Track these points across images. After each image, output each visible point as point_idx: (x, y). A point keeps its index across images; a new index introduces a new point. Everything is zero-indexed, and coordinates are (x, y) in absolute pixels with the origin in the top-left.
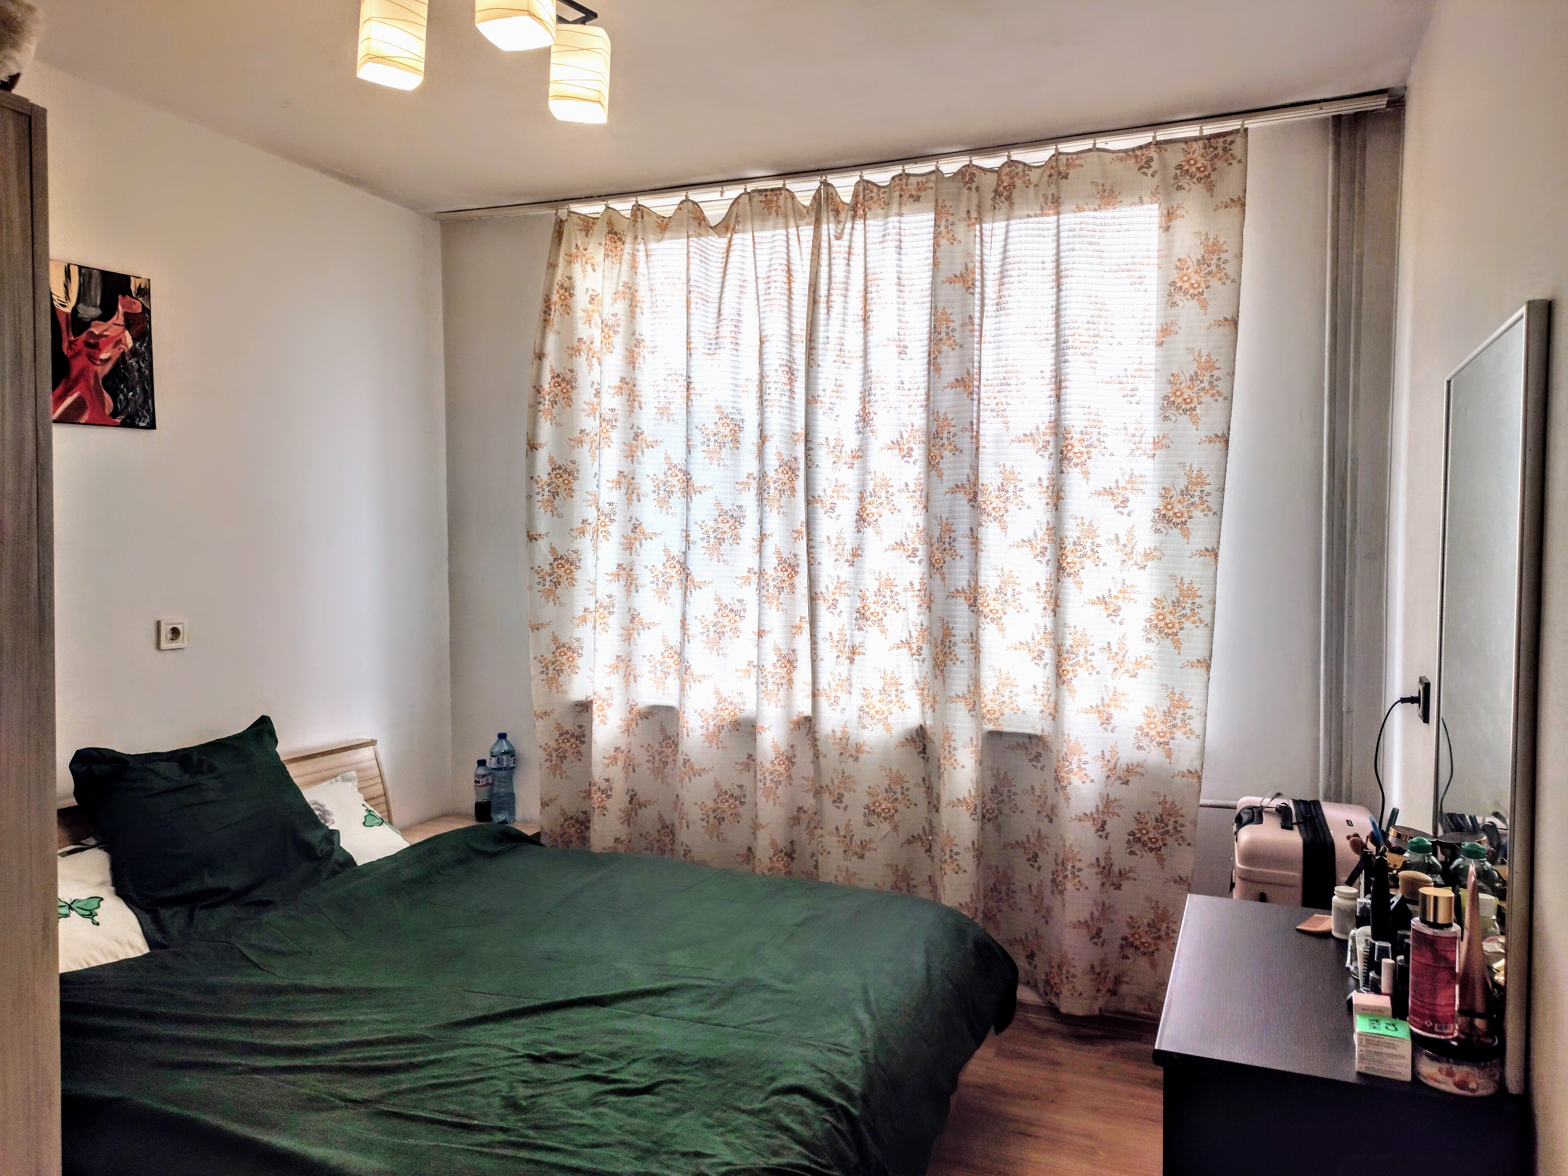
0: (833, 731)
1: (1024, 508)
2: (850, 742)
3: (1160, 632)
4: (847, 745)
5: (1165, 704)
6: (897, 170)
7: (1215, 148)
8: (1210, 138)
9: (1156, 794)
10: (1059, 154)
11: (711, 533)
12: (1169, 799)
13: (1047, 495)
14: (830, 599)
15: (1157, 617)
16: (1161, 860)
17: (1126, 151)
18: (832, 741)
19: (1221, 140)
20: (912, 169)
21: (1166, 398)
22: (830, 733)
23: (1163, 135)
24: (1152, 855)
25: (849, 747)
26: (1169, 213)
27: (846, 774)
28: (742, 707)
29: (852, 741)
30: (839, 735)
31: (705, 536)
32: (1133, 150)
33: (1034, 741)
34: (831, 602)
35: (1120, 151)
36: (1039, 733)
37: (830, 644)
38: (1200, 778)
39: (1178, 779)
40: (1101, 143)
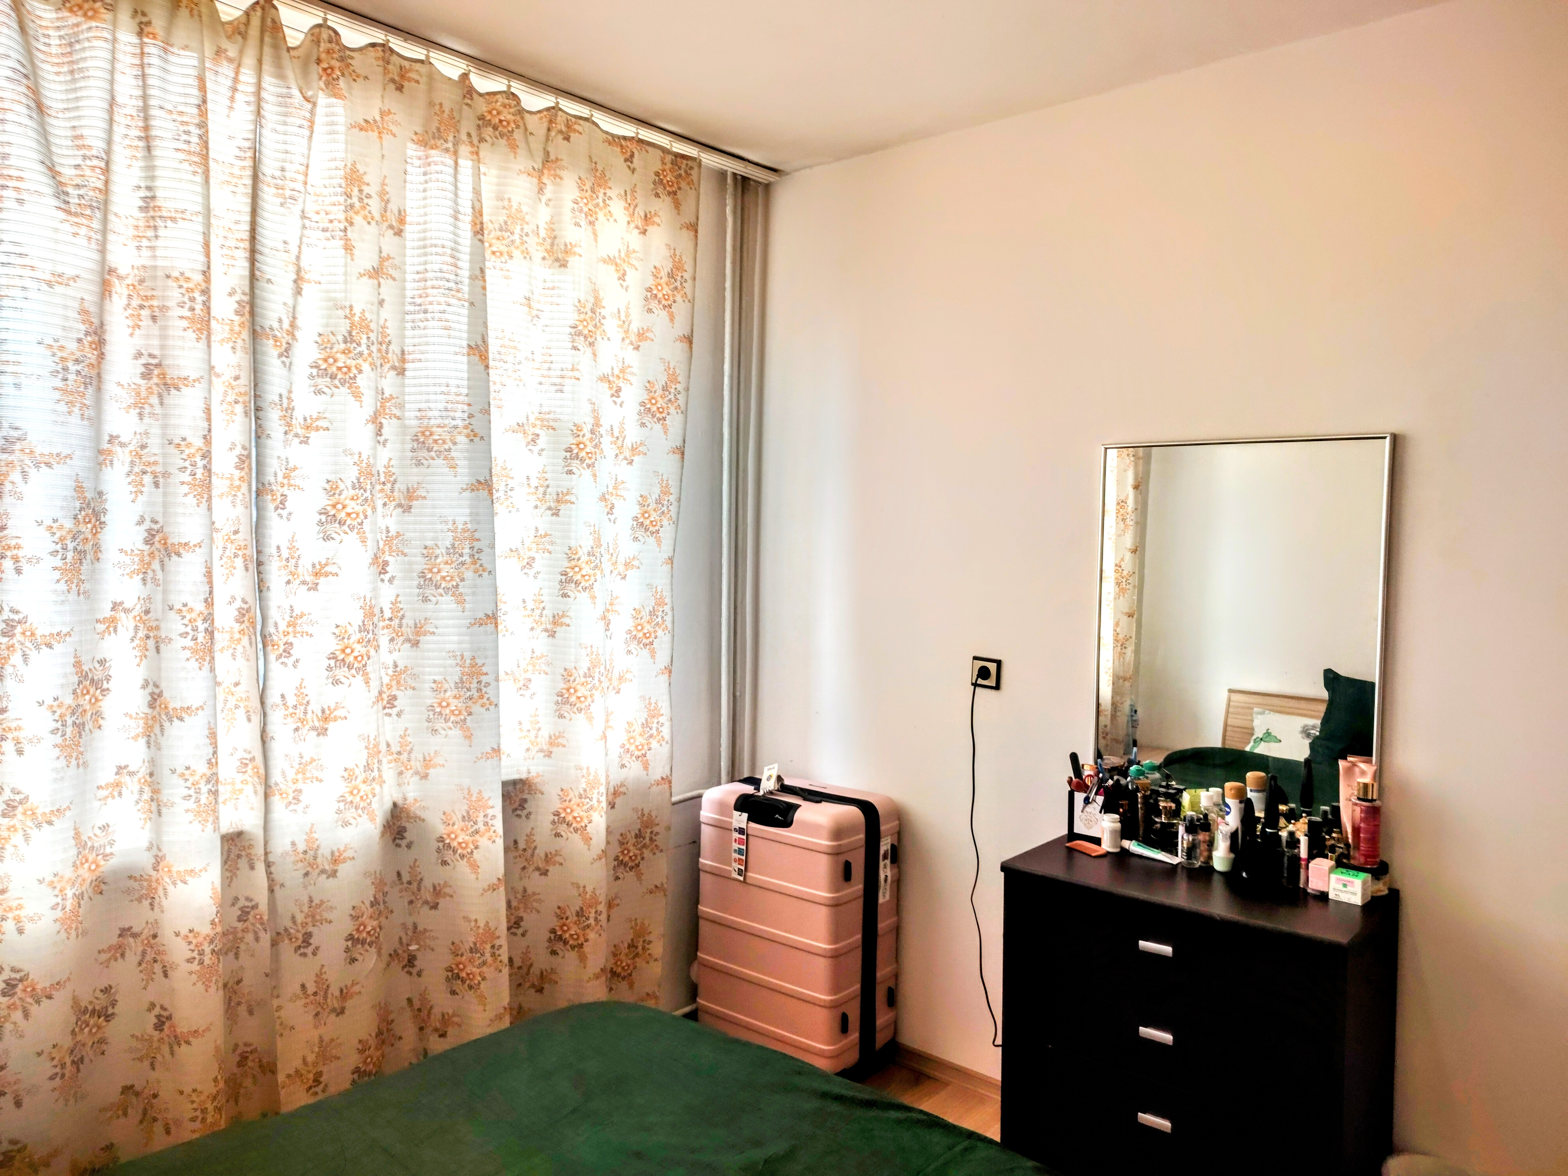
0: (293, 844)
1: (514, 510)
2: (320, 852)
3: (639, 642)
4: (315, 858)
5: (642, 717)
6: (378, 36)
7: (680, 168)
8: (678, 156)
9: (635, 810)
10: (556, 109)
11: (68, 542)
12: (646, 812)
13: (535, 497)
14: (281, 643)
15: (636, 627)
16: (639, 876)
17: (613, 135)
18: (293, 858)
19: (685, 162)
20: (397, 44)
21: (643, 404)
22: (289, 848)
23: (646, 134)
24: (632, 873)
25: (319, 860)
26: (646, 216)
27: (316, 901)
28: (108, 850)
29: (325, 851)
30: (301, 847)
31: (59, 547)
32: (619, 137)
33: (518, 786)
34: (282, 648)
35: (607, 133)
36: (523, 776)
37: (284, 712)
38: (670, 782)
39: (654, 789)
40: (599, 117)
